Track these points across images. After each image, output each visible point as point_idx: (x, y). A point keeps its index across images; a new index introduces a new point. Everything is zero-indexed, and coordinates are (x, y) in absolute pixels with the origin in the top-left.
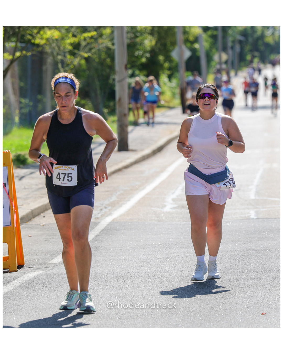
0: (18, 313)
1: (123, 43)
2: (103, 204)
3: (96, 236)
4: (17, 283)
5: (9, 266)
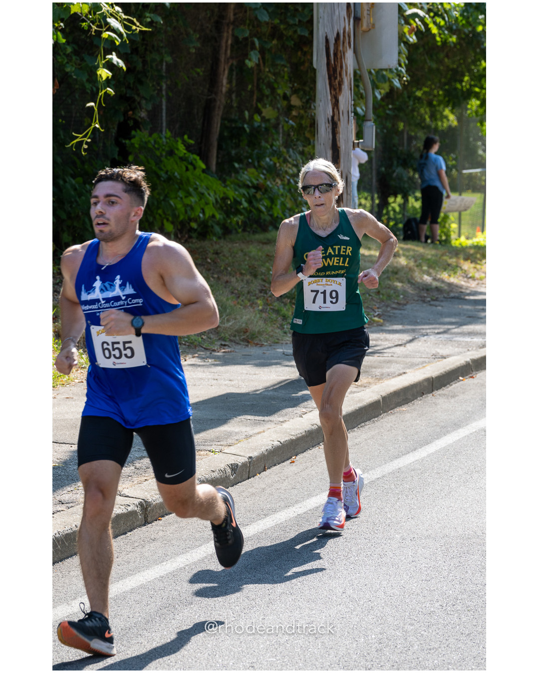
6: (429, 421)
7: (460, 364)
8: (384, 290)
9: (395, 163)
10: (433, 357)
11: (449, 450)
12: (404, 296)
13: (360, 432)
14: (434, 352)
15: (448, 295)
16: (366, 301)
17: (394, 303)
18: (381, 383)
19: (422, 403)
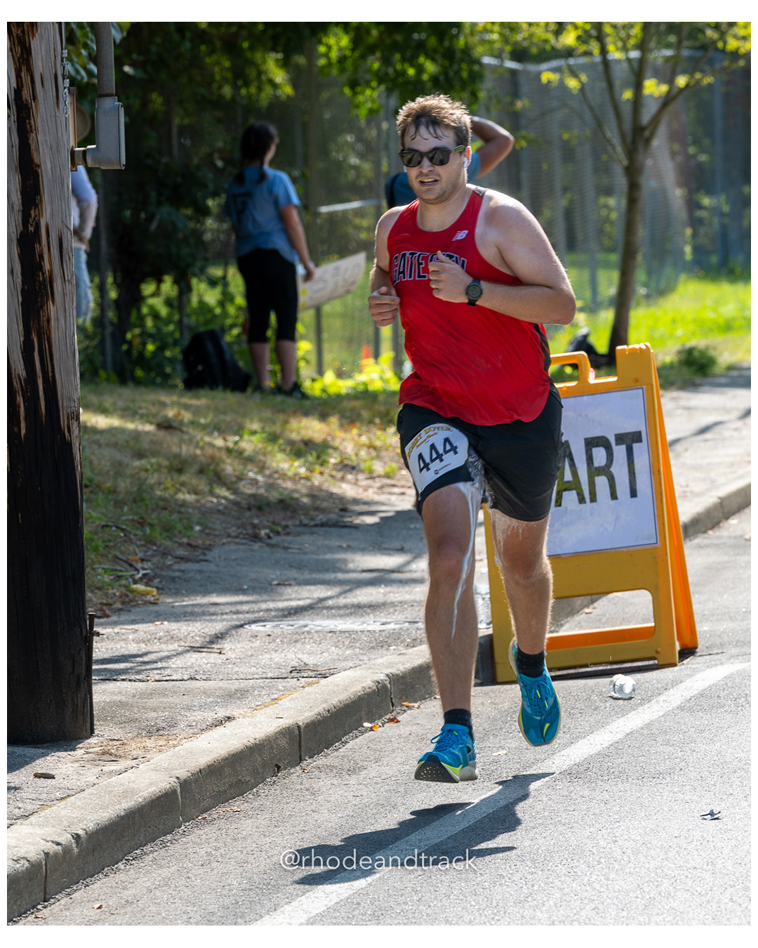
0: (676, 778)
4: (675, 697)
5: (657, 652)
6: (301, 836)
7: (364, 688)
8: (153, 516)
9: (153, 194)
10: (292, 674)
11: (358, 904)
12: (205, 527)
13: (132, 871)
14: (295, 663)
15: (312, 519)
16: (111, 544)
17: (180, 545)
18: (174, 746)
19: (278, 792)
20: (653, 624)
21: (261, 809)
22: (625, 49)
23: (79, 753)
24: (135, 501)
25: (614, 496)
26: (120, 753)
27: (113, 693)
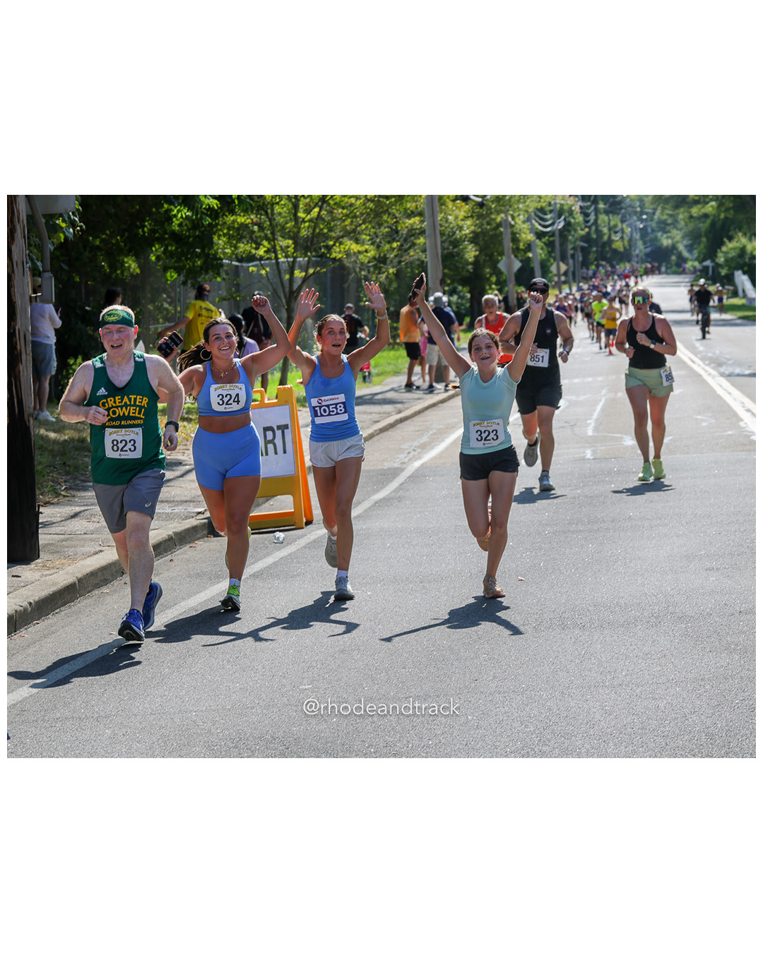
1: (437, 254)
2: (411, 446)
3: (401, 484)
4: (303, 542)
5: (295, 523)
7: (163, 538)
13: (55, 619)
18: (76, 563)
20: (293, 510)
21: (115, 591)
22: (286, 257)
23: (32, 566)
24: (62, 455)
25: (276, 453)
26: (51, 566)
27: (49, 540)
